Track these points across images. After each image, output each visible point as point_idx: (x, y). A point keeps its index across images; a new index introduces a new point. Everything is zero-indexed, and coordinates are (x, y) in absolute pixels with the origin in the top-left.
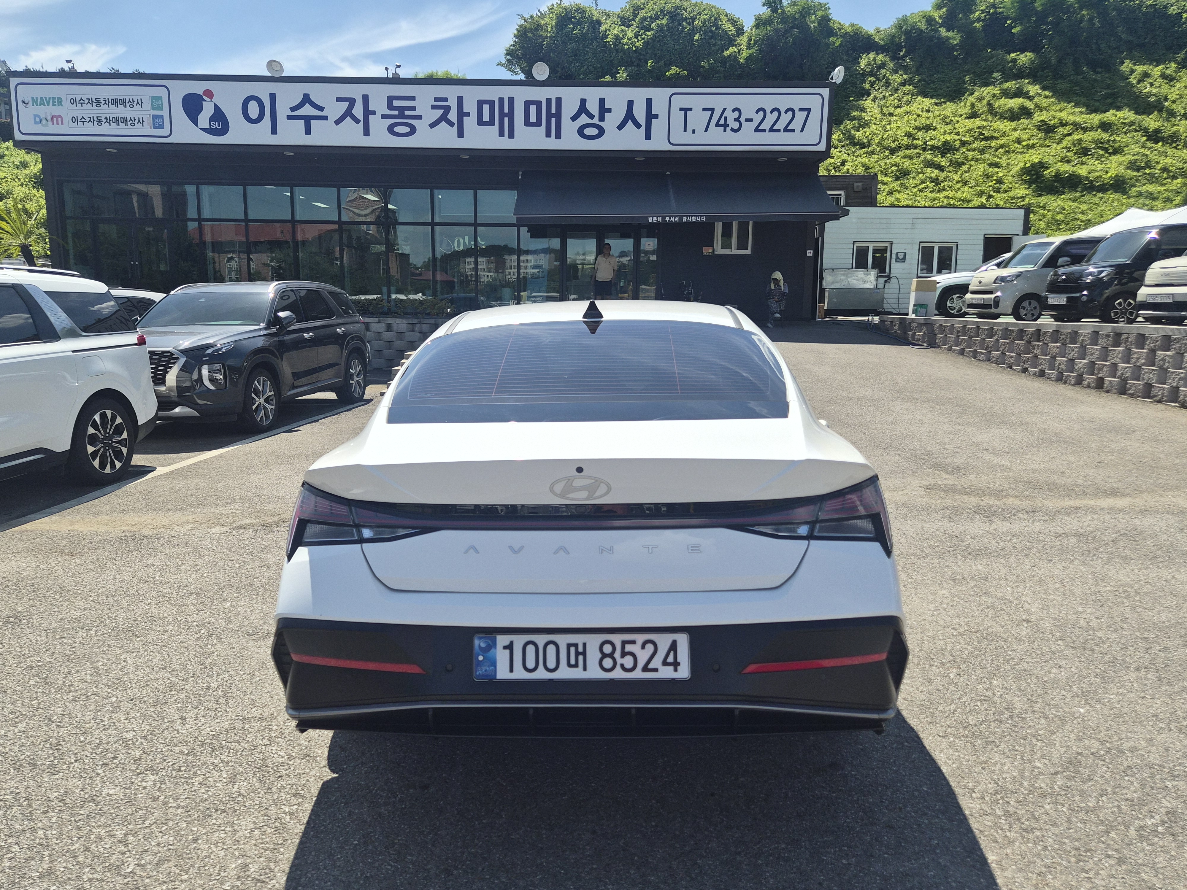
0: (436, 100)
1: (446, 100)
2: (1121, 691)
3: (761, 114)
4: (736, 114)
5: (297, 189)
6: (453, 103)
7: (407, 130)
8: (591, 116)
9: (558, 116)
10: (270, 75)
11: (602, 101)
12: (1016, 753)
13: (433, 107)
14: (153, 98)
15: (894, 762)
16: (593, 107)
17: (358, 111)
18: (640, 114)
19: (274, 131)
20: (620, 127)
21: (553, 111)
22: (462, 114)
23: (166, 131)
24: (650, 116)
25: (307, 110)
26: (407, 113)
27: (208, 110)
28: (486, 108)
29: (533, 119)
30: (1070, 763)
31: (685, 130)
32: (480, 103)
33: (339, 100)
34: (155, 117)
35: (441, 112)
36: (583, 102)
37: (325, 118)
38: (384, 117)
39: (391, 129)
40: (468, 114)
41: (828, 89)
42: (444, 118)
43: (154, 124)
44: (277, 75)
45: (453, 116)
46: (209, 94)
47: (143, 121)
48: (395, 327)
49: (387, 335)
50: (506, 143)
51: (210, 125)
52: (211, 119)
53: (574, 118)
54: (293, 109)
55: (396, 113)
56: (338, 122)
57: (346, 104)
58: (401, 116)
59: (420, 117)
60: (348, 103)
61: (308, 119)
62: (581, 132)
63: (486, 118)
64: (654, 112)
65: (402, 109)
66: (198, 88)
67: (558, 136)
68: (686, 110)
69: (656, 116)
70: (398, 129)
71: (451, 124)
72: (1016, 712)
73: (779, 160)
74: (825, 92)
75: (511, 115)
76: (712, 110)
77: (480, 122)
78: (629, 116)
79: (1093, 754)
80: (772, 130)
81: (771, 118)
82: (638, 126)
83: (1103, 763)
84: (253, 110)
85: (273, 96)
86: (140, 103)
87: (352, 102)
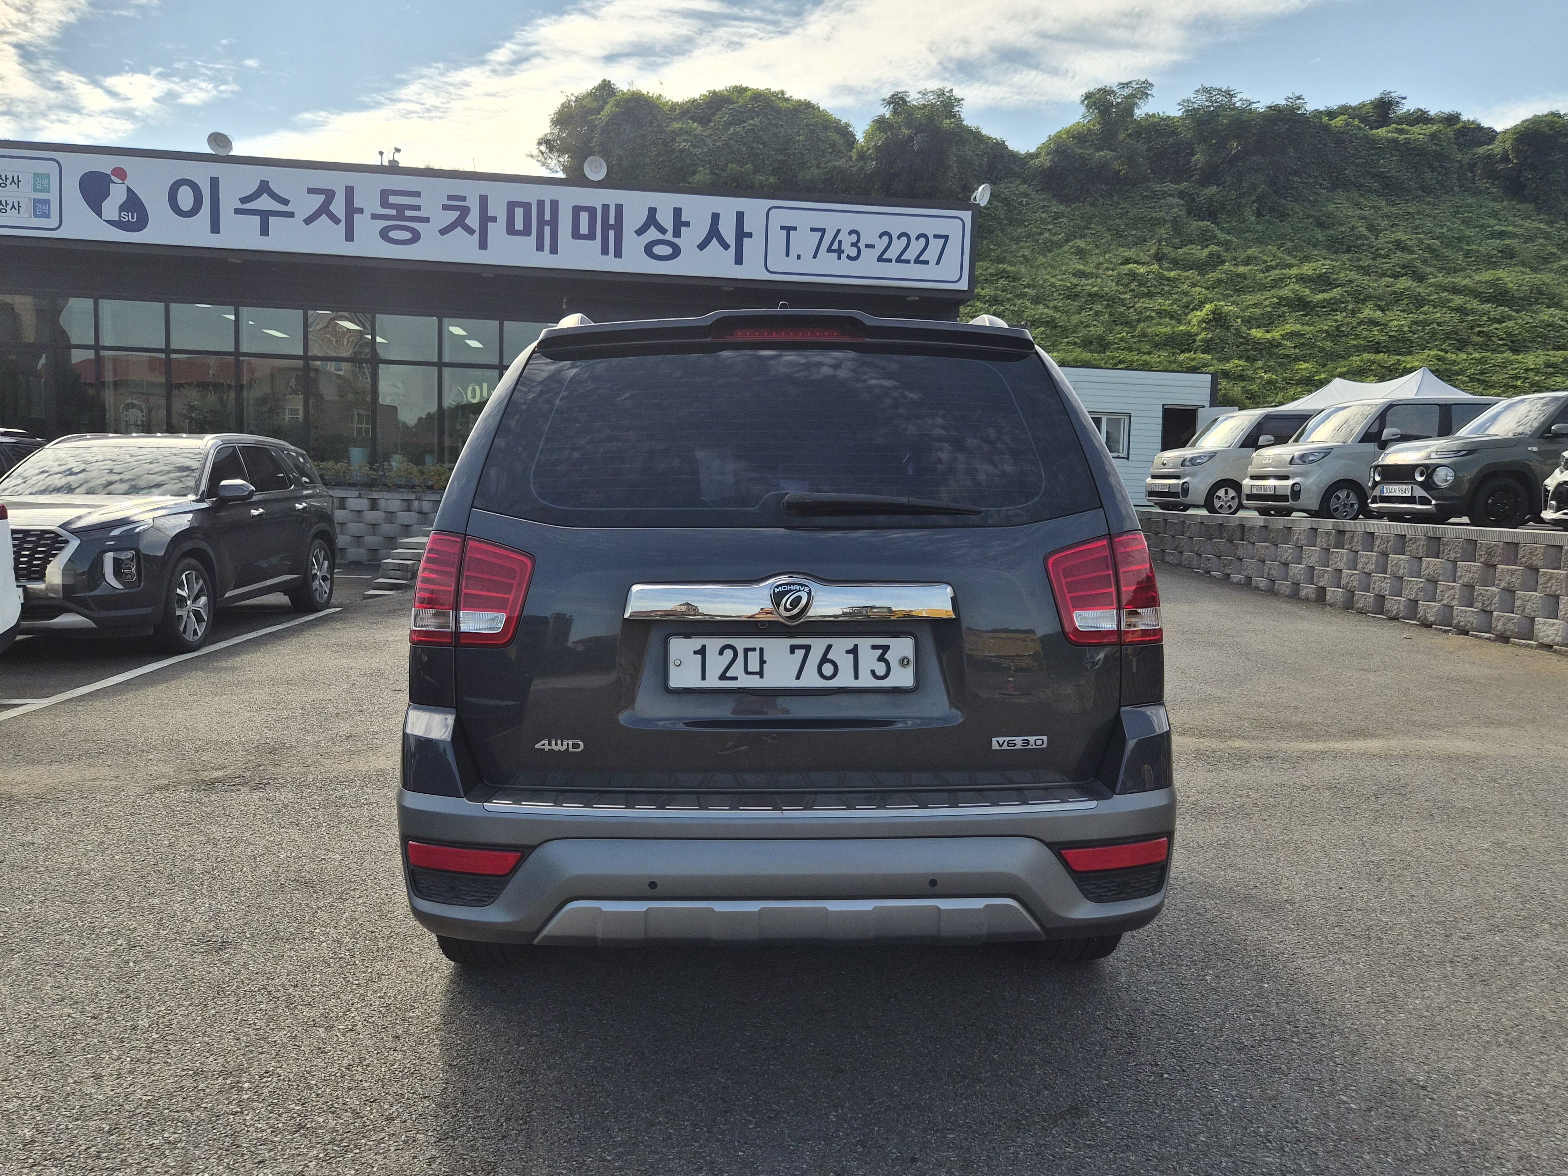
0: (450, 198)
1: (463, 199)
2: (1427, 994)
3: (886, 239)
4: (854, 238)
5: (244, 311)
6: (473, 204)
7: (408, 235)
8: (663, 231)
9: (618, 228)
10: (211, 152)
11: (677, 212)
12: (1313, 1083)
13: (445, 207)
14: (36, 175)
15: (1156, 1103)
16: (666, 219)
17: (338, 207)
18: (728, 231)
19: (215, 228)
20: (702, 246)
21: (612, 221)
22: (485, 219)
23: (53, 222)
24: (741, 234)
25: (265, 203)
26: (408, 213)
27: (117, 195)
28: (519, 212)
29: (584, 229)
30: (1384, 1094)
31: (787, 255)
32: (511, 206)
33: (311, 191)
34: (37, 201)
35: (457, 214)
36: (652, 211)
37: (291, 215)
38: (374, 217)
39: (384, 234)
40: (494, 219)
41: (970, 213)
42: (460, 223)
43: (35, 210)
44: (222, 152)
45: (473, 220)
46: (121, 173)
47: (19, 207)
48: (382, 504)
49: (371, 516)
50: (544, 260)
51: (120, 216)
52: (122, 208)
53: (640, 232)
54: (244, 200)
55: (393, 212)
56: (308, 221)
57: (322, 197)
58: (400, 216)
59: (426, 220)
60: (324, 196)
61: (265, 216)
62: (648, 250)
63: (519, 225)
64: (746, 229)
65: (401, 208)
66: (104, 165)
67: (618, 254)
68: (788, 229)
69: (750, 235)
70: (393, 234)
71: (471, 231)
72: (1302, 1025)
73: (908, 299)
74: (967, 215)
75: (554, 224)
76: (823, 231)
77: (511, 230)
78: (714, 233)
79: (1410, 1081)
80: (899, 260)
81: (898, 246)
82: (726, 246)
83: (1425, 1093)
84: (185, 198)
85: (215, 183)
86: (17, 182)
87: (330, 195)
